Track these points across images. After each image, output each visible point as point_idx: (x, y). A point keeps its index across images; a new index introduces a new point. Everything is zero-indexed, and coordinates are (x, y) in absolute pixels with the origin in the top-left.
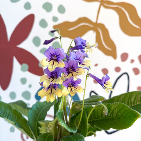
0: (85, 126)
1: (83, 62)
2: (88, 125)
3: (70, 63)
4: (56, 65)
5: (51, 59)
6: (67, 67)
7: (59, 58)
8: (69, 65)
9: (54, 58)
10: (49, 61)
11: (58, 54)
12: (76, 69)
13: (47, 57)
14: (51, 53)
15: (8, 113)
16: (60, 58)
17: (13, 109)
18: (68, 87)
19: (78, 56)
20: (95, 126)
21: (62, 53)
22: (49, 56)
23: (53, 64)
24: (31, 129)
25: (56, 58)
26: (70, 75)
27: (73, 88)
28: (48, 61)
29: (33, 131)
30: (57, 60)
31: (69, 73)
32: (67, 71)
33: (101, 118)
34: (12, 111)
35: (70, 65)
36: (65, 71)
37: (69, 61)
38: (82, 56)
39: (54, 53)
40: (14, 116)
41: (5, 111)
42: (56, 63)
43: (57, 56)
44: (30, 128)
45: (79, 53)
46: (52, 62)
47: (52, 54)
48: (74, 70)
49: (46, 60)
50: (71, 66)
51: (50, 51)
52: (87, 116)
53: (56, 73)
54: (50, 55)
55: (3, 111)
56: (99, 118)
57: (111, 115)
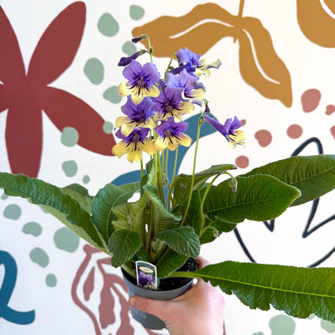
0: (198, 218)
1: (191, 93)
2: (203, 216)
3: (167, 93)
4: (144, 94)
5: (135, 85)
6: (162, 101)
7: (148, 81)
8: (166, 97)
9: (139, 82)
10: (132, 88)
11: (146, 75)
12: (179, 105)
13: (128, 80)
14: (135, 72)
15: (53, 200)
16: (150, 82)
17: (63, 195)
18: (165, 137)
19: (182, 82)
20: (216, 217)
21: (153, 71)
22: (131, 79)
23: (139, 92)
24: (97, 229)
25: (144, 83)
26: (168, 115)
27: (174, 139)
28: (130, 87)
29: (101, 233)
30: (146, 86)
31: (165, 112)
32: (162, 108)
33: (229, 205)
34: (61, 199)
35: (168, 96)
36: (159, 108)
37: (166, 89)
38: (190, 81)
39: (140, 71)
40: (65, 206)
41: (48, 197)
42: (144, 91)
43: (145, 77)
44: (95, 227)
45: (185, 76)
46: (136, 89)
47: (137, 74)
48: (175, 107)
49: (127, 85)
50: (170, 98)
51: (133, 69)
52: (202, 197)
53: (143, 111)
54: (134, 76)
55: (44, 198)
56: (225, 206)
57: (246, 198)
